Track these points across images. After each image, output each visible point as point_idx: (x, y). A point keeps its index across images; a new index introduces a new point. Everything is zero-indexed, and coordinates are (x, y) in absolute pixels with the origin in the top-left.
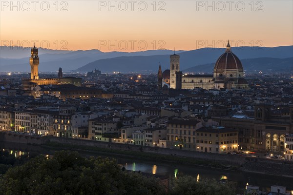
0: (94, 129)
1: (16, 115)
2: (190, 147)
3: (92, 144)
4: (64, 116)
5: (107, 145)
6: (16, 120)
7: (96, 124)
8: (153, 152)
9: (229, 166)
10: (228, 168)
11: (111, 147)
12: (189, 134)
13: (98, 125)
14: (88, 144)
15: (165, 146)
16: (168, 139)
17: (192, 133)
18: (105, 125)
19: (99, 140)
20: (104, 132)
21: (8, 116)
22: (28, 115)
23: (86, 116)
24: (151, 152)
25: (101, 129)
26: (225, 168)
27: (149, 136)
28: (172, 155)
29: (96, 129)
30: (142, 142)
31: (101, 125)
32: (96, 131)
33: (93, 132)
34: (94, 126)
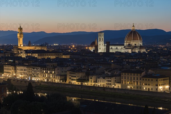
0: (70, 77)
1: (17, 68)
2: (137, 88)
3: (70, 87)
4: (50, 68)
5: (80, 87)
6: (17, 71)
7: (72, 74)
8: (113, 91)
9: (167, 100)
10: (166, 101)
11: (83, 88)
12: (137, 79)
13: (73, 74)
14: (67, 86)
15: (120, 87)
16: (122, 83)
17: (139, 79)
18: (78, 74)
19: (74, 84)
20: (77, 78)
21: (12, 69)
22: (25, 68)
23: (64, 68)
24: (111, 91)
25: (75, 77)
26: (164, 101)
27: (109, 81)
28: (126, 93)
29: (72, 76)
30: (104, 85)
31: (75, 74)
32: (72, 78)
33: (70, 78)
34: (70, 75)
